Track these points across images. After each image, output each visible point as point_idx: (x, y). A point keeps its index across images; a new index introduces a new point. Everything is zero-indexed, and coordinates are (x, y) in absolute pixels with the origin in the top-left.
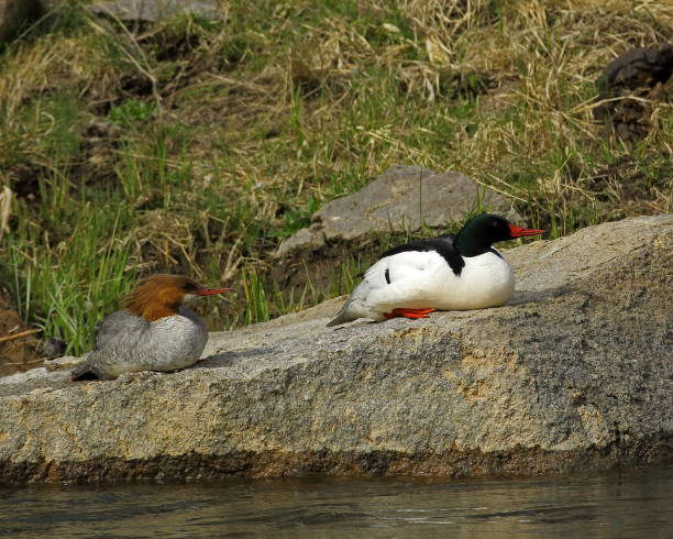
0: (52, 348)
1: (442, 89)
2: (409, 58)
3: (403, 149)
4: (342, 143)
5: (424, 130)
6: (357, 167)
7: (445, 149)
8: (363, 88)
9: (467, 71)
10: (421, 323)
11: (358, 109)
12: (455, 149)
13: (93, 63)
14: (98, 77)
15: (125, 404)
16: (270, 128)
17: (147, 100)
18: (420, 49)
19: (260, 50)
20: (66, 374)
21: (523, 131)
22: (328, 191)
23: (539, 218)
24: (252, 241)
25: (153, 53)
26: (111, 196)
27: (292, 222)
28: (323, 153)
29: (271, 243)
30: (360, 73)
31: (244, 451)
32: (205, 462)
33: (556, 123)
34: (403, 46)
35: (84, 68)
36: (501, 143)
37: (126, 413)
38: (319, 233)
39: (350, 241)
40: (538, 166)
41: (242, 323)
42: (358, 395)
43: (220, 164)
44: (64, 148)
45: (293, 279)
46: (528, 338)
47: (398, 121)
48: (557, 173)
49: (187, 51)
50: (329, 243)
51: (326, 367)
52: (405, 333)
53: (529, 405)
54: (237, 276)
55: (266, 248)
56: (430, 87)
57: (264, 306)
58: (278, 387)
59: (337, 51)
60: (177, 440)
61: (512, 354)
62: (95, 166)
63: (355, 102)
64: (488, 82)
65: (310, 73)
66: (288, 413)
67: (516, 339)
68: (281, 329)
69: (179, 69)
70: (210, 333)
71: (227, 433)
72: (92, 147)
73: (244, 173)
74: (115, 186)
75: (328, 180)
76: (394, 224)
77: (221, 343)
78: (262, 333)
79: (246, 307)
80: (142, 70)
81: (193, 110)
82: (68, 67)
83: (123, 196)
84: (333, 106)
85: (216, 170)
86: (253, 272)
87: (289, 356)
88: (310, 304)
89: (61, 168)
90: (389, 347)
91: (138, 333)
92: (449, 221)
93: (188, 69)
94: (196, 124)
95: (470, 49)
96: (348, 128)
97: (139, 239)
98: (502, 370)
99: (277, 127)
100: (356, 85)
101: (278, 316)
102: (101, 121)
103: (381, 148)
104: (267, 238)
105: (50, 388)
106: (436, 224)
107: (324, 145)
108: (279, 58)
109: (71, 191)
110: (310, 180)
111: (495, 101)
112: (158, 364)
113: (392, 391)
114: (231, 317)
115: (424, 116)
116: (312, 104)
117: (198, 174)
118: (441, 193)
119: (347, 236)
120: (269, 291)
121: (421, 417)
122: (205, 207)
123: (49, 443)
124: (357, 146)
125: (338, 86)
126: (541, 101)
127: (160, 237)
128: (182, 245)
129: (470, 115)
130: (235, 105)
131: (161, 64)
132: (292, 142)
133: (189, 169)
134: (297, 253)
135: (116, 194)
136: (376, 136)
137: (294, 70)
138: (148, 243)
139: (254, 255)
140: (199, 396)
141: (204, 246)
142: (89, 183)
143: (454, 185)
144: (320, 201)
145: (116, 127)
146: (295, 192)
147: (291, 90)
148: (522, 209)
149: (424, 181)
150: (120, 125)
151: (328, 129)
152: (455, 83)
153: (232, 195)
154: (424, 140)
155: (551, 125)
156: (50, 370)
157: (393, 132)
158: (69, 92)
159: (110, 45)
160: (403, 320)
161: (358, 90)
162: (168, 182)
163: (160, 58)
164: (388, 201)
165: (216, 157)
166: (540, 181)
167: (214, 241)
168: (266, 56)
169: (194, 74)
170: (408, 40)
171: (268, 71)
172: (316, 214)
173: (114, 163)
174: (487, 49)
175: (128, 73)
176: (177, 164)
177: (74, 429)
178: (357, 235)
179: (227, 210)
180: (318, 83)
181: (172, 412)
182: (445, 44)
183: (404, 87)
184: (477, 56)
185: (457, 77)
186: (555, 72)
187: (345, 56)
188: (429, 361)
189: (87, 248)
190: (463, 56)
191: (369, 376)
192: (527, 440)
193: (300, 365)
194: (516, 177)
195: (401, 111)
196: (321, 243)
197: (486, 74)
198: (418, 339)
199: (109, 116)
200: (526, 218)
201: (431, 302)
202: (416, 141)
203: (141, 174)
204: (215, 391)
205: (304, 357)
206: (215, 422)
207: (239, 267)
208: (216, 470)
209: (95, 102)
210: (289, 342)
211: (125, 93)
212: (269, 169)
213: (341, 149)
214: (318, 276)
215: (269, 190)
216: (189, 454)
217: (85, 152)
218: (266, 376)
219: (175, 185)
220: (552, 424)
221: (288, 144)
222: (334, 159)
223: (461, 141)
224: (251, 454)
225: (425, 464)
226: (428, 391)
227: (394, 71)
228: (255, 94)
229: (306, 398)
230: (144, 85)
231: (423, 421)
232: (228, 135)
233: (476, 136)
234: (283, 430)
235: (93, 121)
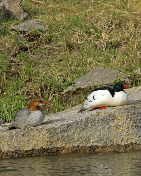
0: (3, 121)
1: (107, 47)
2: (97, 38)
3: (96, 63)
4: (80, 62)
5: (102, 58)
6: (84, 68)
7: (108, 63)
8: (85, 47)
9: (113, 41)
10: (103, 110)
11: (84, 53)
12: (111, 63)
13: (11, 43)
14: (13, 47)
15: (23, 135)
16: (60, 59)
17: (26, 53)
18: (100, 36)
19: (57, 38)
20: (7, 128)
21: (129, 57)
22: (77, 75)
23: (134, 81)
24: (56, 90)
25: (27, 39)
26: (17, 79)
27: (67, 84)
28: (75, 65)
29: (61, 90)
30: (84, 43)
31: (56, 147)
32: (46, 150)
33: (138, 55)
34: (95, 35)
35: (9, 44)
36: (123, 61)
37: (24, 138)
38: (75, 87)
39: (83, 89)
40: (134, 66)
41: (55, 112)
42: (87, 131)
43: (47, 69)
44: (4, 66)
45: (68, 100)
46: (133, 113)
47: (95, 55)
48: (139, 68)
49: (37, 39)
50: (77, 89)
51: (78, 123)
52: (99, 113)
53: (133, 132)
54: (53, 99)
55: (60, 91)
56: (103, 46)
57: (60, 107)
58: (65, 129)
59: (78, 37)
60: (38, 145)
61: (128, 118)
62: (13, 71)
63: (83, 51)
64: (119, 44)
65: (70, 43)
66: (68, 136)
67: (129, 114)
68: (65, 113)
69: (35, 44)
70: (46, 115)
71: (51, 142)
72: (12, 66)
73: (53, 71)
74: (18, 76)
75: (76, 72)
76: (95, 84)
77: (49, 118)
78: (60, 115)
79: (55, 108)
80: (25, 44)
81: (39, 55)
82: (4, 44)
83: (21, 79)
84: (77, 52)
85: (46, 71)
86: (57, 98)
87: (67, 121)
88: (73, 106)
89: (4, 72)
90: (95, 117)
91: (26, 116)
92: (110, 82)
93: (37, 44)
94: (40, 58)
95: (114, 35)
96: (82, 58)
97: (25, 90)
98: (126, 122)
99: (62, 59)
100: (83, 46)
101: (64, 110)
102: (14, 59)
103: (91, 63)
104: (60, 89)
105: (3, 132)
106: (106, 83)
107: (75, 63)
108: (62, 40)
109: (7, 78)
110: (72, 73)
111: (121, 49)
112: (32, 124)
113: (96, 129)
114: (51, 110)
115: (102, 54)
116: (71, 52)
117: (41, 72)
118: (107, 75)
119: (82, 88)
120: (61, 103)
121: (104, 136)
122: (43, 81)
123: (3, 147)
124: (84, 63)
125: (78, 47)
126: (134, 49)
127: (31, 89)
128: (37, 92)
129: (115, 53)
130: (50, 53)
131: (30, 42)
132: (66, 62)
133: (38, 71)
134: (69, 92)
135: (19, 78)
136: (89, 60)
137: (66, 43)
138: (28, 91)
139: (57, 93)
140: (44, 132)
141: (43, 92)
142: (11, 76)
143: (111, 72)
144: (75, 78)
145: (18, 60)
146: (67, 76)
147: (66, 48)
148: (130, 78)
149: (103, 72)
150: (19, 60)
151: (76, 59)
152: (110, 45)
153: (50, 77)
154: (102, 61)
155: (137, 55)
156: (2, 127)
157: (94, 59)
158: (5, 51)
159: (16, 38)
160: (98, 110)
161: (84, 48)
162: (33, 75)
163: (30, 41)
164: (93, 77)
165: (46, 67)
166: (134, 70)
167: (46, 90)
168: (58, 39)
169: (39, 45)
170: (97, 34)
171: (59, 44)
172: (73, 82)
173: (18, 70)
174: (119, 35)
175: (21, 45)
176: (35, 70)
177: (9, 143)
178: (85, 87)
179: (49, 82)
180: (73, 46)
181: (36, 137)
182: (107, 34)
183: (96, 46)
184: (116, 37)
185: (111, 43)
186: (137, 41)
187: (80, 39)
188: (106, 120)
189: (12, 93)
190: (112, 37)
191: (90, 125)
192: (133, 141)
193: (71, 123)
194: (128, 70)
195: (96, 53)
196: (75, 90)
197: (119, 42)
198: (103, 115)
199: (16, 57)
200: (131, 81)
201: (106, 104)
202: (100, 61)
203: (25, 73)
204: (48, 131)
205: (72, 121)
206: (48, 139)
207: (53, 97)
208: (49, 153)
209: (12, 54)
210: (67, 117)
211: (20, 51)
212: (60, 70)
213: (80, 64)
214: (74, 99)
215: (60, 76)
216: (41, 148)
217: (10, 67)
218: (62, 126)
219: (35, 75)
220: (140, 137)
221: (65, 63)
222: (78, 67)
223: (112, 60)
224: (58, 148)
225: (106, 148)
226: (106, 129)
227: (93, 42)
228: (56, 50)
229: (73, 132)
230: (25, 48)
231: (105, 137)
232: (48, 61)
233: (116, 59)
234: (67, 141)
235: (12, 59)
